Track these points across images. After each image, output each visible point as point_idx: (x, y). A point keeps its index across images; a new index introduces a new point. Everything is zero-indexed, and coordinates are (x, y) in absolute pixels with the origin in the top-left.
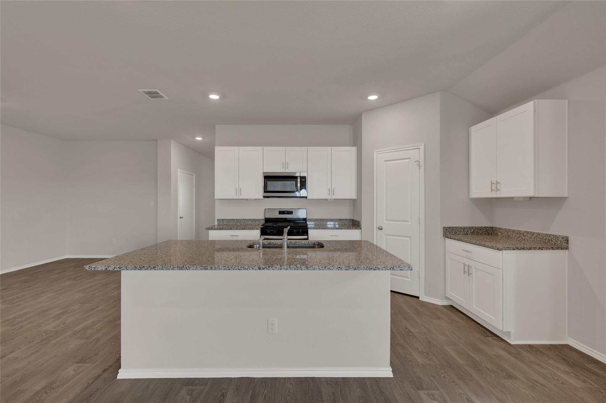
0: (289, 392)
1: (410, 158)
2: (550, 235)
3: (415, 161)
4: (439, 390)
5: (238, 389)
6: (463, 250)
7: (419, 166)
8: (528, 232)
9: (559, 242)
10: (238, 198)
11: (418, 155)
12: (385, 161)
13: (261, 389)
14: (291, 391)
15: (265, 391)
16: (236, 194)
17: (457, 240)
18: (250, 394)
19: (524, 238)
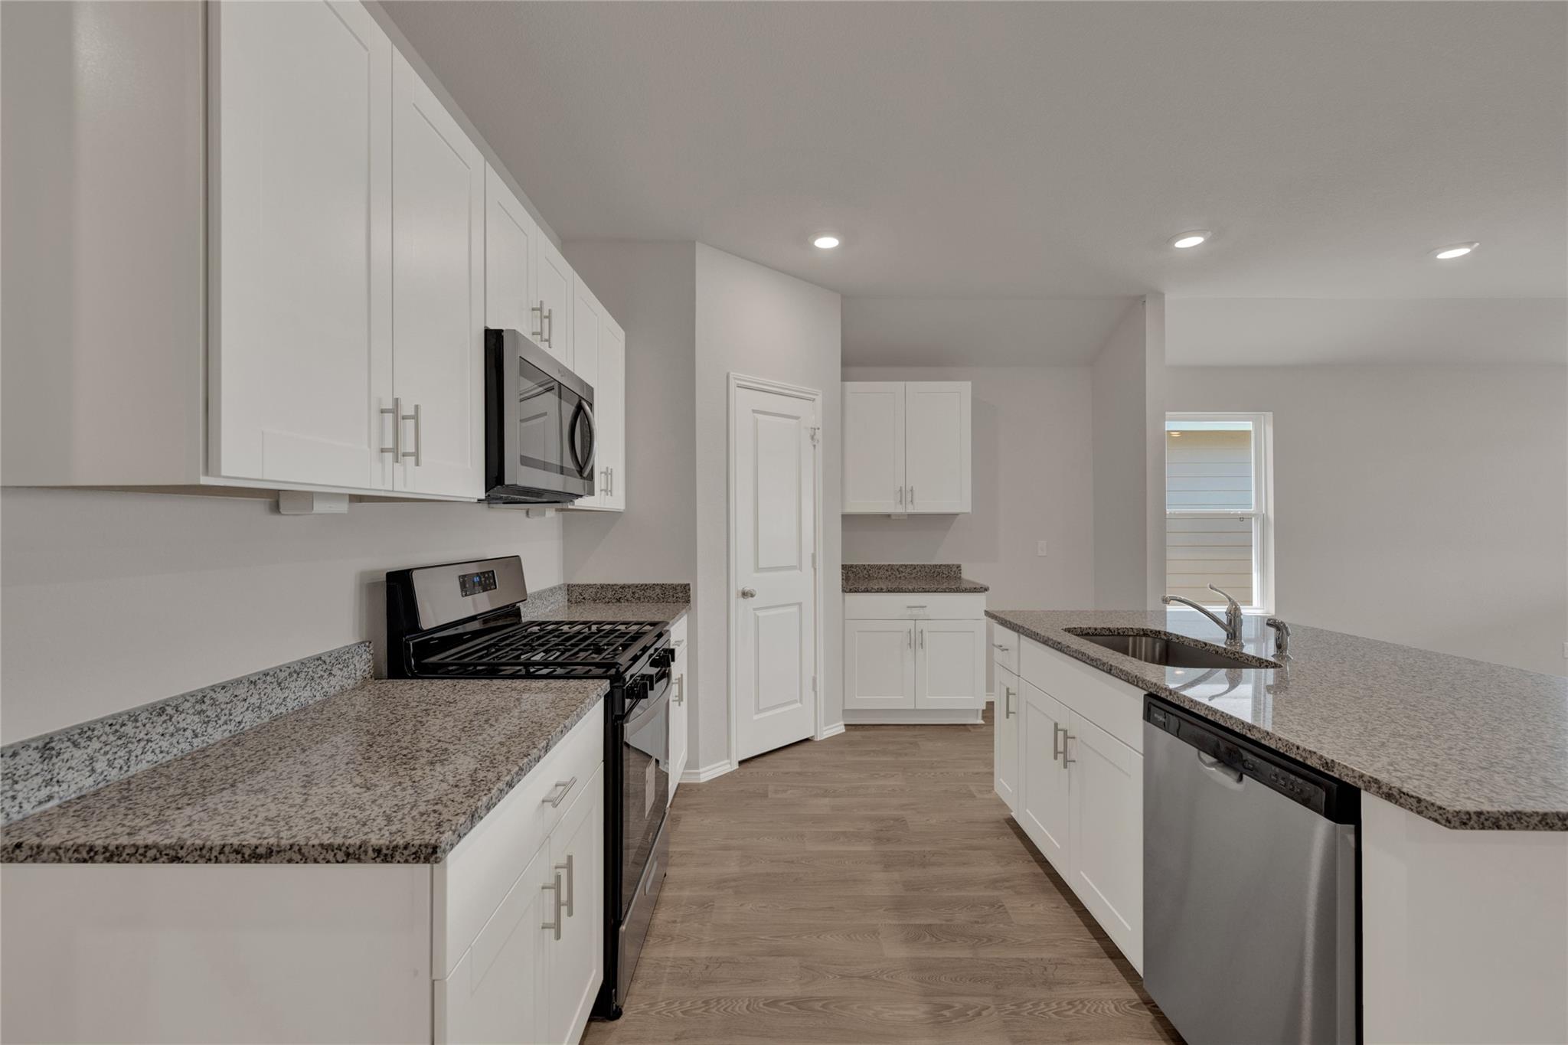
2: (940, 566)
8: (906, 566)
9: (953, 574)
12: (756, 413)
17: (889, 591)
19: (899, 576)
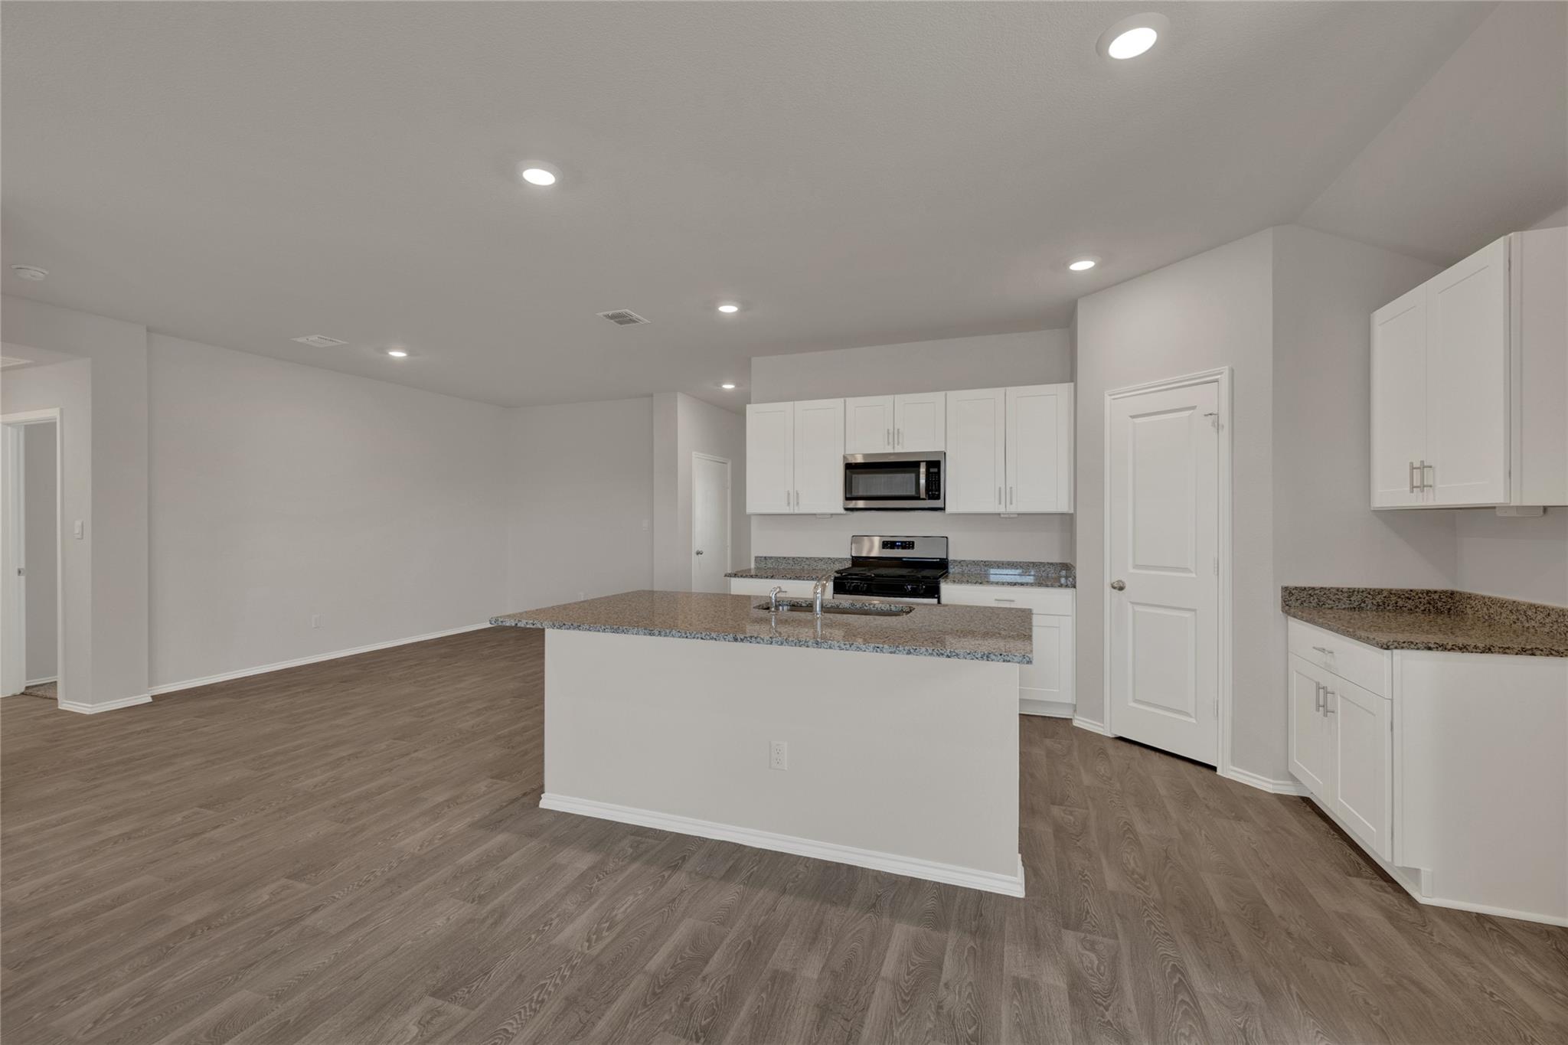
0: (797, 877)
1: (1194, 408)
3: (1206, 415)
4: (1116, 937)
5: (710, 855)
6: (1314, 648)
7: (1218, 427)
8: (1537, 608)
10: (791, 512)
11: (1215, 397)
12: (1133, 417)
13: (750, 863)
14: (800, 876)
15: (755, 868)
16: (789, 504)
17: (1306, 621)
18: (728, 866)
19: (1527, 625)
